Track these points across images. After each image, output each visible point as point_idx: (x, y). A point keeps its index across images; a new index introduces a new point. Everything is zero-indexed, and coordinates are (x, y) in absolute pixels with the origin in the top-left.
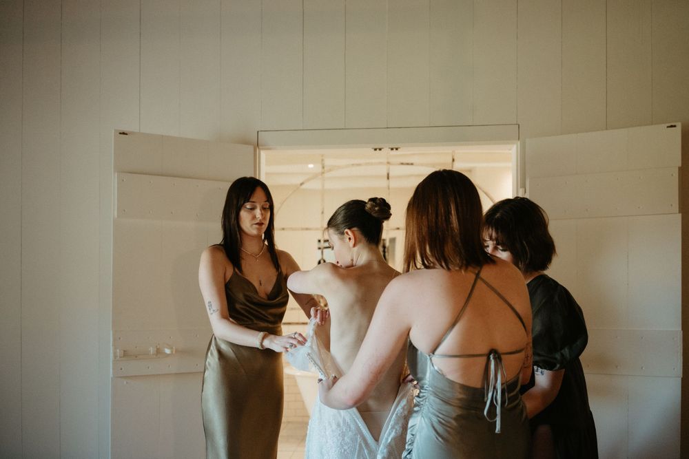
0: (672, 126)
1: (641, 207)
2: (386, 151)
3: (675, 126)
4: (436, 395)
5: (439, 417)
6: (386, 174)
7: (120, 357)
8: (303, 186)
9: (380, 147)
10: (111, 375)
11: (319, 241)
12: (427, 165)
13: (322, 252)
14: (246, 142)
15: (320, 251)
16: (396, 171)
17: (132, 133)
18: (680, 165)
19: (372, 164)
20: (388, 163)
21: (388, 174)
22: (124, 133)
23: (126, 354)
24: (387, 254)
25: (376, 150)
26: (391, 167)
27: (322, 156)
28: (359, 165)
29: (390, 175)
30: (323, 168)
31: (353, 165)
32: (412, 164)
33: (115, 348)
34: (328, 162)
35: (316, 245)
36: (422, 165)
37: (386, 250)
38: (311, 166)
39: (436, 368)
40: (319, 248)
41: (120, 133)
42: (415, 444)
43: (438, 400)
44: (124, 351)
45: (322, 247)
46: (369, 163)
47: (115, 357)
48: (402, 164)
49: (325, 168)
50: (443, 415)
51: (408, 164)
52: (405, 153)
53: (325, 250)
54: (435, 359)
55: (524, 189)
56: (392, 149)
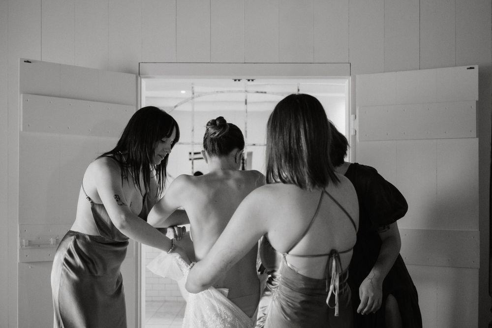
0: (471, 68)
1: (447, 132)
2: (244, 82)
3: (473, 68)
4: (286, 284)
5: (288, 301)
6: (244, 100)
7: (26, 246)
8: (177, 109)
9: (239, 78)
10: (18, 261)
11: (190, 153)
12: (277, 94)
13: (193, 163)
14: (130, 72)
15: (191, 162)
16: (252, 97)
17: (35, 61)
18: (478, 100)
19: (232, 92)
20: (246, 91)
21: (246, 100)
22: (28, 62)
23: (31, 244)
24: (245, 165)
25: (235, 80)
26: (248, 94)
27: (192, 84)
28: (222, 92)
29: (248, 101)
30: (193, 94)
31: (217, 92)
32: (265, 93)
33: (21, 238)
34: (197, 89)
35: (188, 157)
36: (273, 93)
37: (245, 162)
38: (183, 92)
39: (289, 265)
40: (190, 159)
41: (25, 62)
42: (267, 322)
43: (288, 289)
44: (29, 241)
45: (192, 159)
46: (230, 91)
47: (21, 245)
48: (257, 92)
49: (195, 94)
50: (291, 300)
51: (262, 92)
52: (260, 83)
53: (195, 161)
54: (288, 257)
55: (354, 116)
56: (249, 80)
